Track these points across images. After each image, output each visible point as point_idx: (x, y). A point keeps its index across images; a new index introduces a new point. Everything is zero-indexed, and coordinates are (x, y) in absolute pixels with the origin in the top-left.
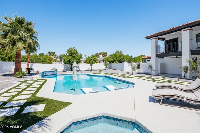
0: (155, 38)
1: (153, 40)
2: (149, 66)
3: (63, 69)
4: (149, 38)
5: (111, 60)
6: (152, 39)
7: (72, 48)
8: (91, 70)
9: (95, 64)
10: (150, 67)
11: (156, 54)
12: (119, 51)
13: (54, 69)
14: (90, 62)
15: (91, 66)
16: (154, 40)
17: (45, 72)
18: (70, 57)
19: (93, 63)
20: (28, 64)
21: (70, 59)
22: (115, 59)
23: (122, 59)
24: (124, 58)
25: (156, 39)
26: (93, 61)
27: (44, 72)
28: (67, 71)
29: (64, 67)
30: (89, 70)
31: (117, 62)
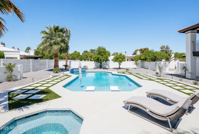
0: (191, 32)
1: (189, 35)
2: (182, 67)
3: (94, 66)
4: (184, 31)
5: (142, 58)
6: (187, 33)
7: (101, 47)
8: (120, 68)
9: (123, 62)
10: (185, 68)
11: (193, 52)
12: (164, 46)
13: (84, 66)
14: (117, 60)
15: (120, 65)
16: (190, 33)
17: (75, 69)
18: (99, 56)
19: (120, 62)
20: (67, 61)
21: (98, 58)
22: (147, 57)
23: (155, 57)
24: (158, 57)
25: (193, 32)
26: (121, 59)
27: (73, 69)
28: (97, 68)
29: (95, 64)
30: (117, 69)
31: (149, 60)
